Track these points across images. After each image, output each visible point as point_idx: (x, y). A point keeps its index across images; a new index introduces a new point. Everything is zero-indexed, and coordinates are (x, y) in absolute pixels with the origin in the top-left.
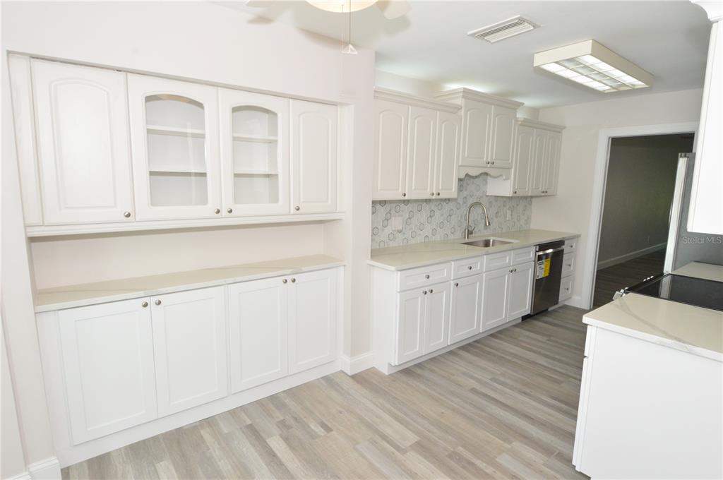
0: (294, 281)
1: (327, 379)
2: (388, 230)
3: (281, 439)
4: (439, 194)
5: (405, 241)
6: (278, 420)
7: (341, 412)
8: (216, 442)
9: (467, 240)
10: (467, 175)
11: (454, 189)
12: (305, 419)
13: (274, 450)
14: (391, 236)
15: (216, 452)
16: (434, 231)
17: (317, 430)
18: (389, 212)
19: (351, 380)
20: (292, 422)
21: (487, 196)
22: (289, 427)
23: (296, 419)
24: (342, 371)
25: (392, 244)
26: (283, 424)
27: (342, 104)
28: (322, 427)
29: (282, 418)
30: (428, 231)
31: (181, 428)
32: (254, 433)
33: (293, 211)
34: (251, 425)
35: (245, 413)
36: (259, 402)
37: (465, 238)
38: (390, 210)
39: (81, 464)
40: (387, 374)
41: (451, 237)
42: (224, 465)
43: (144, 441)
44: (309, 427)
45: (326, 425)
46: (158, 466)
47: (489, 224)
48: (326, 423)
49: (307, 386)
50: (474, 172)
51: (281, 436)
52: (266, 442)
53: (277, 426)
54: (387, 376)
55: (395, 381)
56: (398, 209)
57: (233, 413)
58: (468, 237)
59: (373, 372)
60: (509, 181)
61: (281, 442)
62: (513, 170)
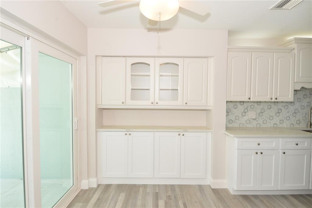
0: (183, 135)
1: (200, 186)
2: (245, 118)
3: (164, 202)
4: (276, 99)
5: (258, 125)
6: (168, 195)
7: (196, 202)
8: (142, 194)
10: (302, 88)
11: (290, 96)
12: (178, 199)
13: (159, 205)
14: (248, 122)
15: (140, 197)
16: (281, 121)
17: (180, 205)
18: (247, 108)
19: (211, 190)
20: (173, 198)
22: (170, 199)
23: (175, 197)
24: (209, 185)
25: (248, 126)
26: (169, 197)
27: (211, 57)
28: (183, 205)
29: (170, 194)
30: (276, 120)
31: (135, 185)
32: (157, 196)
33: (184, 104)
34: (158, 193)
35: (159, 188)
36: (166, 185)
37: (308, 127)
38: (247, 107)
39: (104, 185)
40: (232, 194)
41: (297, 126)
42: (139, 202)
43: (123, 184)
44: (178, 203)
45: (186, 205)
46: (121, 193)
48: (187, 204)
49: (189, 186)
51: (165, 201)
52: (158, 201)
53: (166, 197)
54: (232, 195)
55: (234, 198)
56: (252, 107)
57: (154, 186)
59: (226, 191)
61: (164, 203)
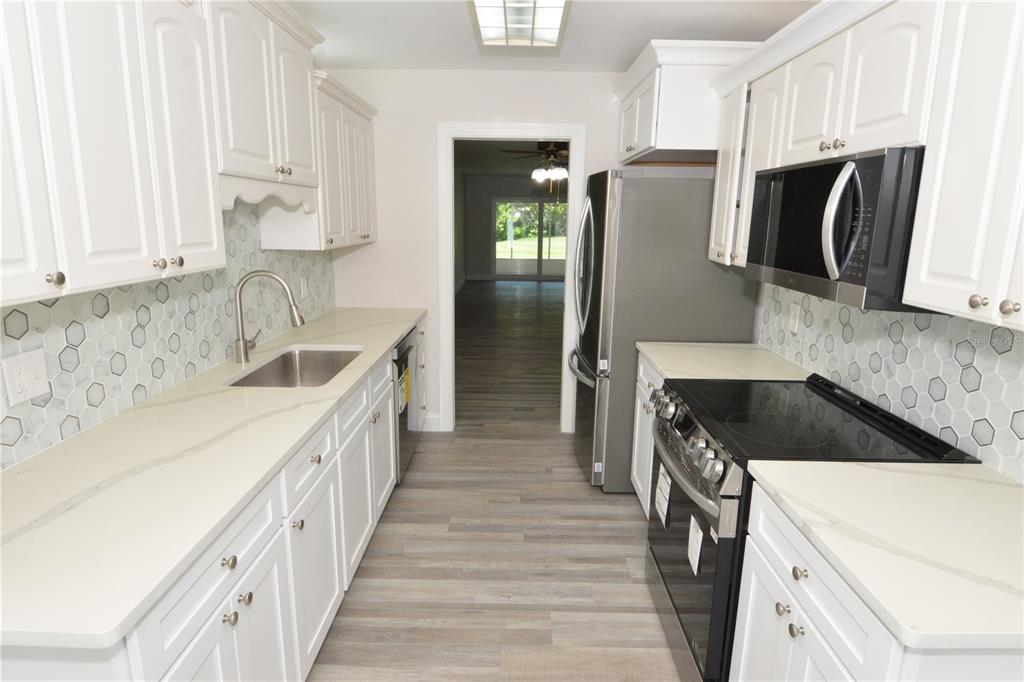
4: (181, 262)
9: (245, 369)
10: (238, 202)
11: (215, 244)
21: (264, 251)
30: (139, 370)
37: (239, 364)
47: (303, 323)
50: (253, 194)
58: (247, 360)
60: (316, 214)
62: (319, 189)
